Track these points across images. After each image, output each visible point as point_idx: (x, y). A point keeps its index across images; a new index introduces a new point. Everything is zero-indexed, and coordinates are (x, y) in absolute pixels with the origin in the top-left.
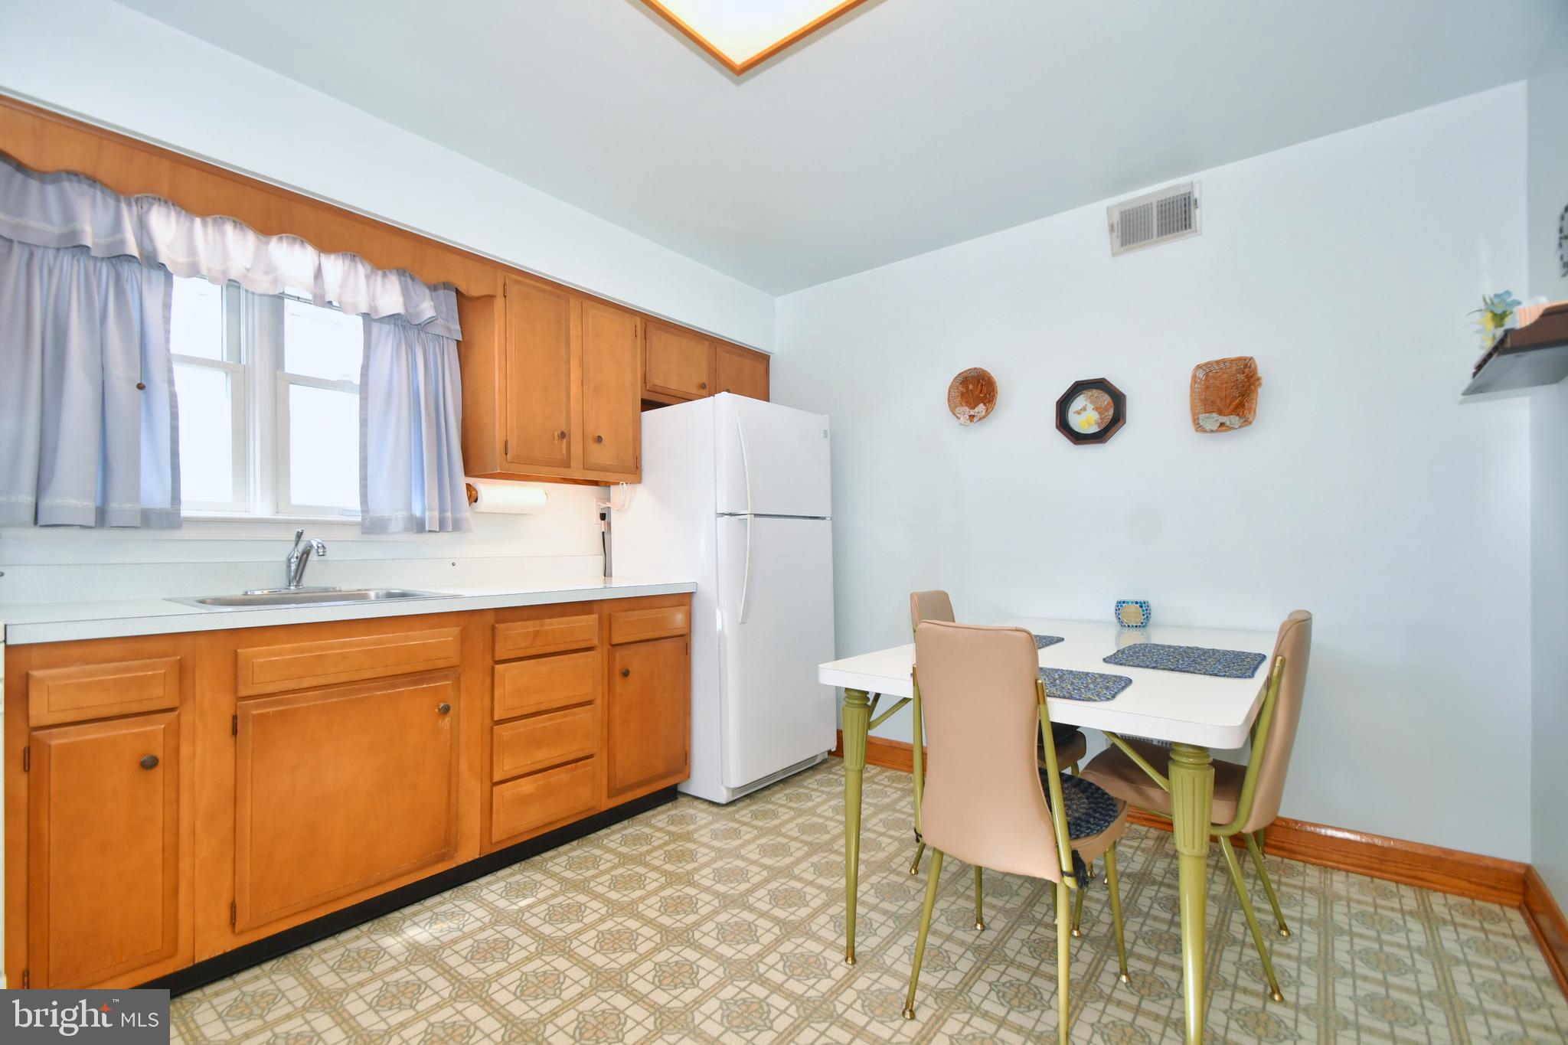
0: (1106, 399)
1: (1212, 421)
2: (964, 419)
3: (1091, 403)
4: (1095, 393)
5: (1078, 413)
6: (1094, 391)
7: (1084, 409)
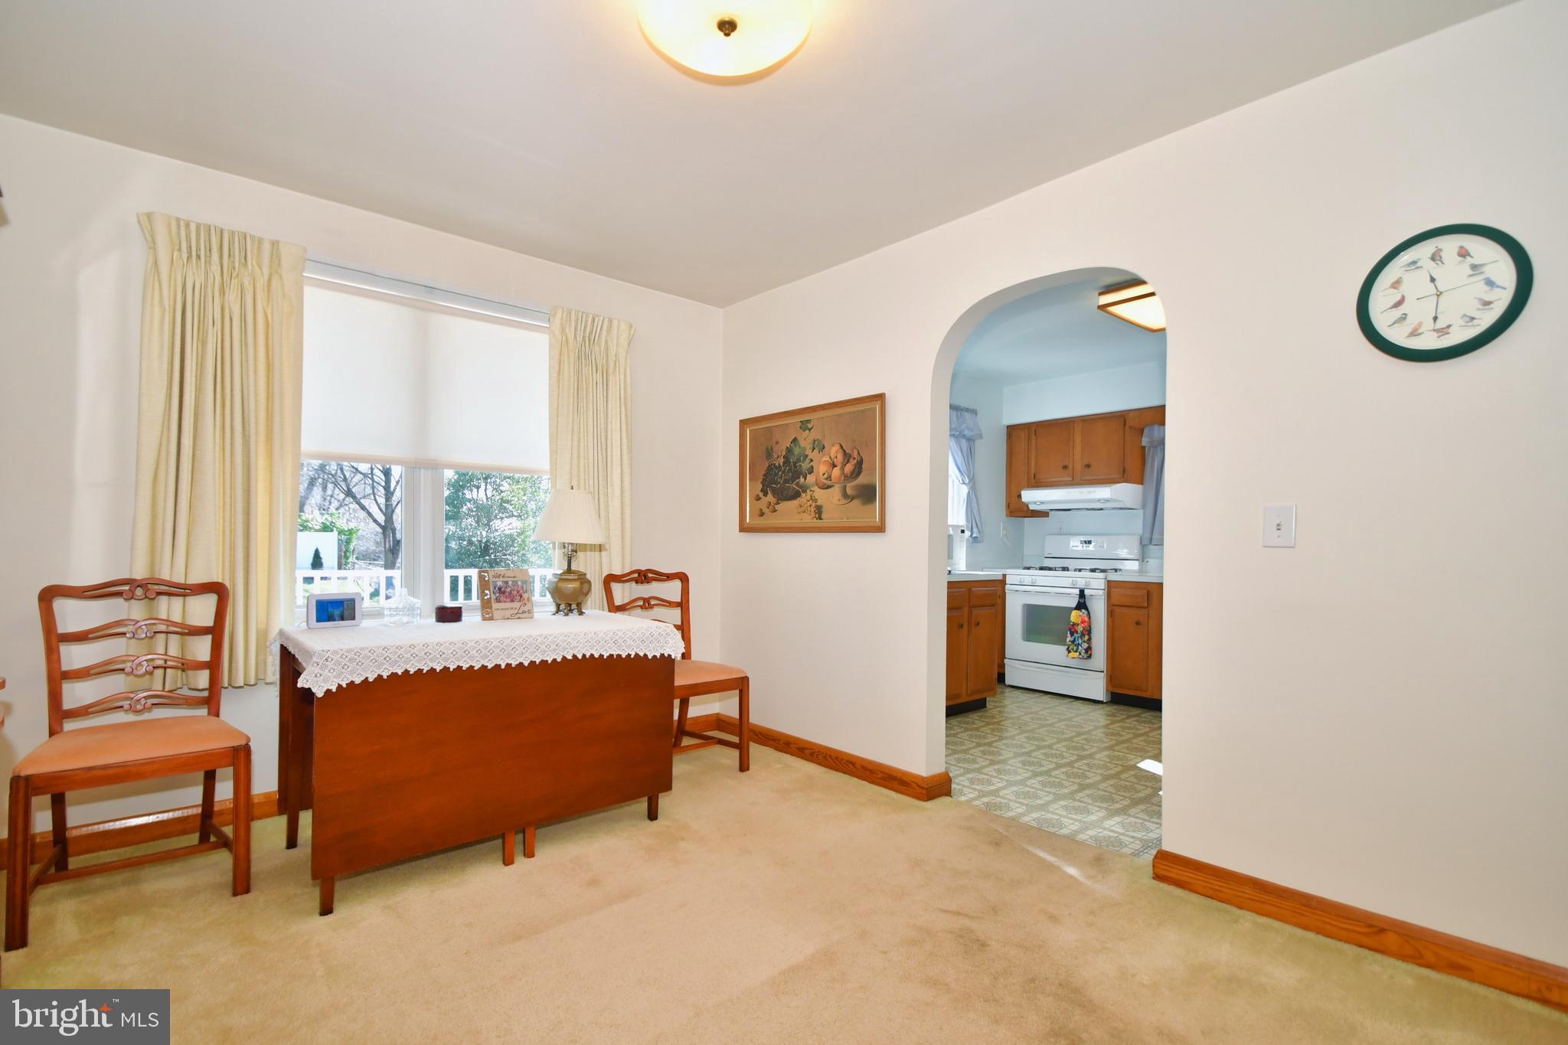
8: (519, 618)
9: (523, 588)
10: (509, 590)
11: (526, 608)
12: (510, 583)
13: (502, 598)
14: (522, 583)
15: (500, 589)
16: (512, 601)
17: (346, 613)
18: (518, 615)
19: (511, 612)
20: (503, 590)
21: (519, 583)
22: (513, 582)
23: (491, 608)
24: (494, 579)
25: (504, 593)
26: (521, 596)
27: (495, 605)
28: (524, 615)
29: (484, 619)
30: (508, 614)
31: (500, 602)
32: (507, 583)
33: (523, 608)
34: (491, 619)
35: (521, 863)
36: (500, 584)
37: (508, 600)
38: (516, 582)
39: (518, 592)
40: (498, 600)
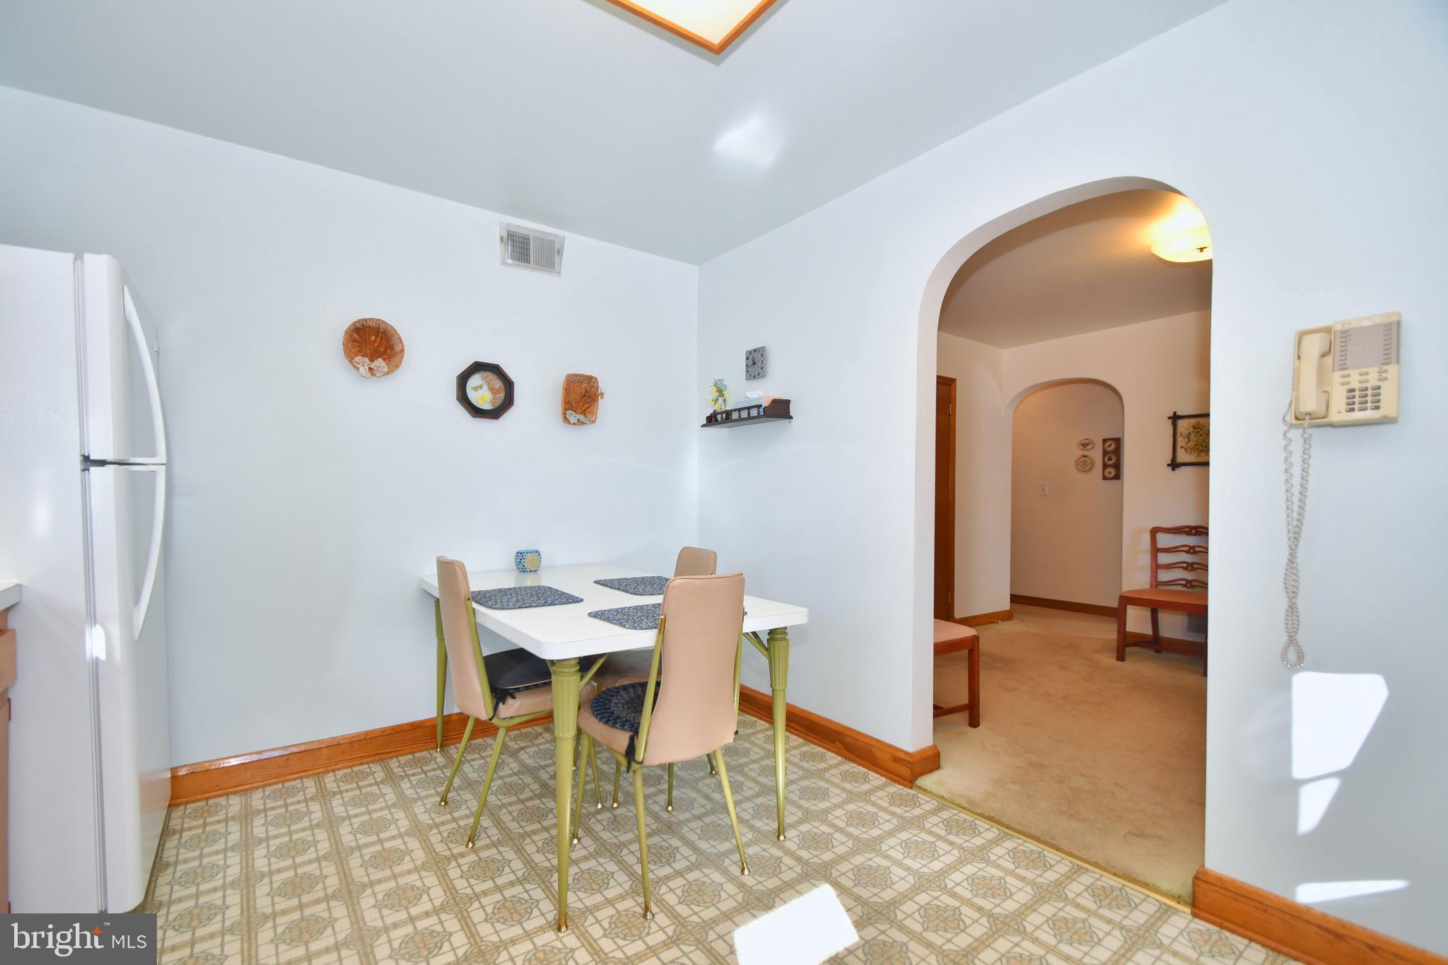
0: (498, 384)
1: (573, 417)
2: (363, 370)
3: (486, 383)
4: (490, 375)
5: (475, 389)
6: (490, 373)
7: (481, 387)
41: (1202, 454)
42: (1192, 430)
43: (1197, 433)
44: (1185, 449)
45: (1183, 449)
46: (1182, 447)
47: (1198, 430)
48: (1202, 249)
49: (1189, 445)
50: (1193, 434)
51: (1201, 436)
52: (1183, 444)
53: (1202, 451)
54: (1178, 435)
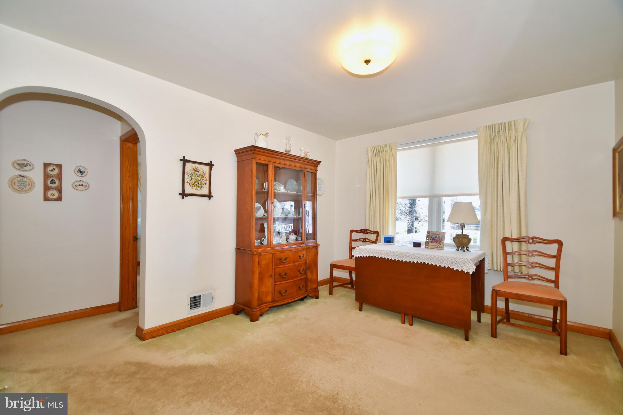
8: (437, 249)
9: (442, 239)
10: (436, 239)
11: (441, 246)
12: (437, 237)
13: (433, 242)
14: (442, 237)
15: (433, 238)
16: (437, 243)
17: (391, 241)
18: (437, 248)
19: (435, 246)
20: (434, 239)
21: (441, 237)
22: (438, 236)
23: (428, 244)
24: (432, 235)
25: (434, 240)
26: (440, 241)
27: (430, 244)
28: (440, 248)
29: (425, 248)
30: (434, 247)
31: (432, 243)
32: (436, 236)
33: (439, 246)
34: (428, 248)
35: (407, 325)
36: (433, 236)
37: (435, 242)
38: (440, 236)
39: (439, 240)
40: (432, 242)
41: (199, 189)
42: (193, 171)
43: (196, 174)
44: (189, 184)
45: (188, 184)
46: (187, 182)
47: (197, 172)
48: (367, 62)
49: (191, 181)
50: (194, 175)
51: (198, 176)
52: (188, 180)
53: (199, 187)
54: (186, 173)
